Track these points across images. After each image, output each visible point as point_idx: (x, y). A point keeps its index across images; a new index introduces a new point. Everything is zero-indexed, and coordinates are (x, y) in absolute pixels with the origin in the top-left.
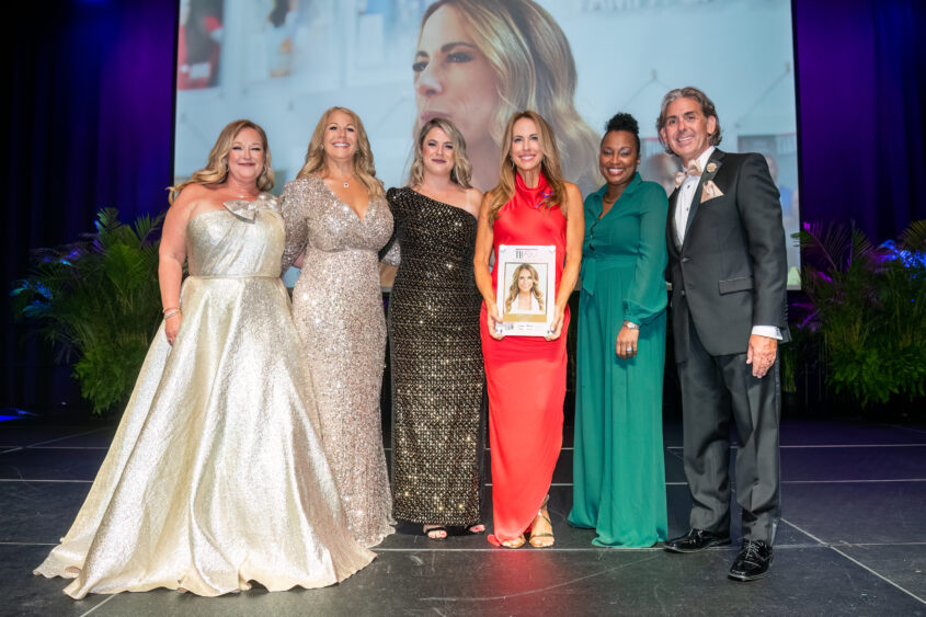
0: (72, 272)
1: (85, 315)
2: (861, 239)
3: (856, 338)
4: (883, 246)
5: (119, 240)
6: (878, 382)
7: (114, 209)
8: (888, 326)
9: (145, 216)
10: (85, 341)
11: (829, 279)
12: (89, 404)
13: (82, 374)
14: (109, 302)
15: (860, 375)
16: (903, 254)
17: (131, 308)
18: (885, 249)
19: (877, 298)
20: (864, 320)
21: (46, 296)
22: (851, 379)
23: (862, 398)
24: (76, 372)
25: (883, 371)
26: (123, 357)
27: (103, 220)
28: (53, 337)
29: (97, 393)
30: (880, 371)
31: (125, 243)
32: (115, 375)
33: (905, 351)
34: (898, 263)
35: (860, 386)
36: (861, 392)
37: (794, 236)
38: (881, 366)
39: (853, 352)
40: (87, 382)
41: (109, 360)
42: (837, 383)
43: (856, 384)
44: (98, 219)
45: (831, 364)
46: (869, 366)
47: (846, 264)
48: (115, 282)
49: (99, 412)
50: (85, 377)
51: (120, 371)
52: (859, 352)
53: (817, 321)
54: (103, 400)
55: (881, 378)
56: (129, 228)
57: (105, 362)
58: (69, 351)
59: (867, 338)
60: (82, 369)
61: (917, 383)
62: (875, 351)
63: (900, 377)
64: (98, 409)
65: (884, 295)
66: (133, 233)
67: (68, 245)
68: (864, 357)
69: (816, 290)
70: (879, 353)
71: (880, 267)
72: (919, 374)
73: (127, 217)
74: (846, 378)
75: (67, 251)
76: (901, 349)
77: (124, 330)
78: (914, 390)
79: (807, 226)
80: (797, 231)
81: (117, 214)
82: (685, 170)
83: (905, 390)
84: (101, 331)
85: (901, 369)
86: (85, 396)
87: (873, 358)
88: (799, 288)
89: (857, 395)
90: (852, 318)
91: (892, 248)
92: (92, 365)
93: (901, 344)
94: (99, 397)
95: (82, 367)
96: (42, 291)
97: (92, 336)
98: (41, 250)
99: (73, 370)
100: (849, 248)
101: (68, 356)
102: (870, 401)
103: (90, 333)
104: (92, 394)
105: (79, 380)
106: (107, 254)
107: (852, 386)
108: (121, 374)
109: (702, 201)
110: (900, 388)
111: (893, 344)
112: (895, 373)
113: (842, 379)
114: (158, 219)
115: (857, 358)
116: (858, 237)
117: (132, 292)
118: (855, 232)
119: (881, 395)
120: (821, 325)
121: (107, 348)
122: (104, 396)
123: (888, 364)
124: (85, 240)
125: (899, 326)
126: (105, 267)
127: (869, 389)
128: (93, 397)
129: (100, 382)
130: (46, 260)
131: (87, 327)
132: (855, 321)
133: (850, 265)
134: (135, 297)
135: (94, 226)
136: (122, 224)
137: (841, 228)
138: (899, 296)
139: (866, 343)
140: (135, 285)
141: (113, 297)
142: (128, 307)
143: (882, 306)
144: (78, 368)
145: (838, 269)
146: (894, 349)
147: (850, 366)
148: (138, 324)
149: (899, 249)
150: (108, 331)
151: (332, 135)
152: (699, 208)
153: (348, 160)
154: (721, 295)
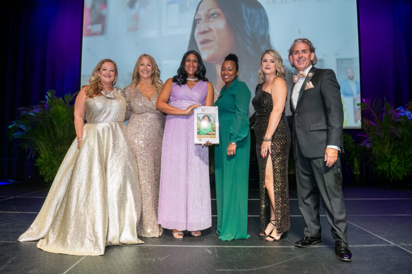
0: (36, 119)
1: (41, 137)
2: (389, 106)
3: (387, 150)
4: (398, 109)
5: (57, 104)
6: (398, 170)
7: (54, 90)
8: (402, 145)
9: (69, 93)
10: (40, 149)
11: (374, 124)
12: (42, 177)
14: (52, 132)
15: (389, 167)
16: (408, 113)
17: (62, 134)
18: (399, 110)
19: (398, 133)
20: (391, 142)
21: (23, 129)
22: (385, 169)
23: (390, 177)
24: (37, 163)
27: (49, 95)
28: (26, 147)
29: (46, 173)
30: (399, 165)
31: (59, 105)
32: (54, 165)
34: (405, 117)
35: (389, 172)
36: (390, 174)
37: (358, 105)
38: (399, 163)
39: (386, 157)
40: (42, 168)
41: (52, 157)
42: (379, 170)
43: (388, 171)
44: (47, 95)
45: (376, 162)
46: (394, 163)
47: (382, 117)
48: (55, 122)
49: (47, 181)
50: (41, 165)
51: (57, 162)
52: (389, 156)
53: (370, 142)
54: (49, 176)
55: (398, 168)
56: (61, 99)
57: (50, 159)
58: (33, 153)
59: (392, 150)
60: (39, 162)
62: (396, 156)
63: (408, 168)
65: (401, 130)
66: (63, 101)
67: (34, 106)
68: (391, 159)
69: (368, 129)
70: (398, 157)
71: (398, 118)
73: (60, 94)
74: (383, 168)
75: (33, 109)
76: (408, 155)
77: (58, 144)
79: (364, 100)
80: (359, 102)
81: (55, 92)
82: (298, 75)
83: (410, 174)
84: (48, 145)
85: (408, 164)
86: (41, 174)
87: (395, 159)
88: (361, 128)
89: (388, 176)
90: (385, 141)
91: (403, 110)
92: (44, 160)
94: (47, 175)
95: (39, 160)
96: (21, 126)
97: (43, 147)
98: (22, 108)
99: (35, 162)
100: (383, 110)
101: (33, 156)
102: (394, 179)
103: (42, 145)
104: (44, 173)
105: (38, 167)
106: (52, 110)
107: (386, 172)
109: (305, 89)
110: (407, 173)
111: (404, 153)
112: (405, 166)
113: (381, 169)
114: (74, 95)
115: (388, 159)
116: (387, 105)
117: (62, 127)
119: (399, 175)
120: (371, 144)
121: (50, 152)
122: (49, 174)
123: (402, 162)
124: (41, 104)
125: (407, 145)
126: (50, 116)
127: (393, 173)
128: (44, 175)
129: (47, 168)
130: (24, 113)
131: (41, 143)
132: (386, 143)
133: (384, 118)
134: (64, 130)
135: (45, 98)
136: (58, 97)
137: (379, 101)
138: (408, 132)
139: (391, 153)
140: (64, 124)
141: (54, 130)
142: (60, 134)
143: (399, 136)
144: (37, 161)
145: (379, 119)
146: (404, 155)
147: (385, 163)
148: (65, 142)
149: (406, 110)
150: (51, 145)
151: (142, 67)
152: (304, 92)
153: (148, 78)
154: (311, 131)
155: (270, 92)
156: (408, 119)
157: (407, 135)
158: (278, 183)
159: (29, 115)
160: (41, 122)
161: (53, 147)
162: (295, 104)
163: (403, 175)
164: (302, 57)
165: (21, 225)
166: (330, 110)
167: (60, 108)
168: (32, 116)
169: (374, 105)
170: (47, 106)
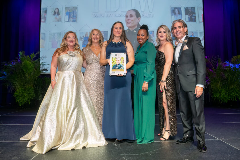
0: (13, 68)
1: (16, 80)
2: (220, 60)
3: (219, 86)
4: (225, 62)
5: (26, 59)
7: (24, 51)
8: (227, 83)
9: (33, 53)
10: (16, 86)
11: (212, 71)
12: (18, 103)
13: (16, 95)
14: (23, 76)
16: (231, 64)
17: (29, 78)
18: (226, 63)
19: (225, 76)
20: (221, 81)
21: (5, 74)
22: (218, 96)
23: (221, 102)
24: (14, 95)
25: (226, 94)
26: (27, 91)
27: (21, 54)
28: (7, 86)
30: (225, 94)
32: (25, 96)
33: (231, 89)
34: (229, 67)
35: (220, 98)
36: (220, 100)
38: (225, 93)
39: (218, 90)
40: (17, 98)
41: (23, 92)
42: (214, 98)
43: (219, 98)
44: (20, 54)
45: (212, 93)
46: (222, 93)
47: (216, 66)
48: (25, 71)
49: (20, 106)
50: (17, 96)
52: (220, 89)
53: (209, 81)
54: (22, 102)
55: (225, 96)
56: (28, 56)
57: (22, 92)
58: (12, 89)
60: (16, 94)
61: (234, 98)
62: (224, 89)
63: (230, 96)
64: (20, 105)
66: (29, 58)
67: (12, 61)
68: (221, 91)
69: (209, 73)
70: (225, 90)
71: (225, 68)
72: (235, 95)
73: (28, 53)
74: (217, 96)
77: (27, 84)
78: (234, 99)
82: (178, 41)
83: (231, 99)
84: (21, 84)
86: (17, 101)
87: (223, 91)
89: (219, 101)
90: (218, 81)
91: (228, 63)
92: (18, 93)
93: (230, 88)
95: (16, 93)
96: (4, 73)
98: (4, 62)
100: (217, 63)
101: (12, 91)
102: (222, 102)
103: (17, 84)
104: (19, 101)
105: (15, 97)
106: (23, 63)
108: (27, 95)
109: (183, 50)
110: (230, 99)
111: (228, 88)
112: (229, 95)
113: (216, 96)
114: (36, 54)
115: (219, 91)
116: (219, 60)
118: (219, 59)
119: (225, 100)
121: (22, 88)
122: (22, 101)
123: (227, 93)
124: (16, 59)
125: (230, 83)
126: (22, 67)
127: (222, 99)
128: (19, 102)
129: (21, 98)
130: (6, 65)
131: (16, 83)
132: (219, 82)
133: (217, 67)
134: (30, 75)
135: (19, 55)
136: (26, 55)
137: (215, 57)
138: (230, 75)
139: (221, 87)
140: (30, 72)
141: (24, 75)
142: (28, 78)
143: (226, 78)
144: (15, 94)
145: (214, 68)
146: (229, 89)
147: (218, 93)
148: (31, 82)
149: (230, 63)
150: (23, 84)
151: (93, 36)
152: (182, 52)
153: (97, 42)
154: (188, 75)
155: (163, 52)
156: (231, 68)
157: (230, 77)
158: (170, 106)
159: (9, 67)
160: (16, 70)
161: (24, 85)
162: (177, 59)
163: (228, 100)
164: (178, 31)
165: (6, 132)
166: (197, 62)
167: (28, 62)
168: (10, 67)
169: (212, 59)
170: (20, 61)
